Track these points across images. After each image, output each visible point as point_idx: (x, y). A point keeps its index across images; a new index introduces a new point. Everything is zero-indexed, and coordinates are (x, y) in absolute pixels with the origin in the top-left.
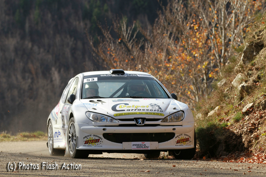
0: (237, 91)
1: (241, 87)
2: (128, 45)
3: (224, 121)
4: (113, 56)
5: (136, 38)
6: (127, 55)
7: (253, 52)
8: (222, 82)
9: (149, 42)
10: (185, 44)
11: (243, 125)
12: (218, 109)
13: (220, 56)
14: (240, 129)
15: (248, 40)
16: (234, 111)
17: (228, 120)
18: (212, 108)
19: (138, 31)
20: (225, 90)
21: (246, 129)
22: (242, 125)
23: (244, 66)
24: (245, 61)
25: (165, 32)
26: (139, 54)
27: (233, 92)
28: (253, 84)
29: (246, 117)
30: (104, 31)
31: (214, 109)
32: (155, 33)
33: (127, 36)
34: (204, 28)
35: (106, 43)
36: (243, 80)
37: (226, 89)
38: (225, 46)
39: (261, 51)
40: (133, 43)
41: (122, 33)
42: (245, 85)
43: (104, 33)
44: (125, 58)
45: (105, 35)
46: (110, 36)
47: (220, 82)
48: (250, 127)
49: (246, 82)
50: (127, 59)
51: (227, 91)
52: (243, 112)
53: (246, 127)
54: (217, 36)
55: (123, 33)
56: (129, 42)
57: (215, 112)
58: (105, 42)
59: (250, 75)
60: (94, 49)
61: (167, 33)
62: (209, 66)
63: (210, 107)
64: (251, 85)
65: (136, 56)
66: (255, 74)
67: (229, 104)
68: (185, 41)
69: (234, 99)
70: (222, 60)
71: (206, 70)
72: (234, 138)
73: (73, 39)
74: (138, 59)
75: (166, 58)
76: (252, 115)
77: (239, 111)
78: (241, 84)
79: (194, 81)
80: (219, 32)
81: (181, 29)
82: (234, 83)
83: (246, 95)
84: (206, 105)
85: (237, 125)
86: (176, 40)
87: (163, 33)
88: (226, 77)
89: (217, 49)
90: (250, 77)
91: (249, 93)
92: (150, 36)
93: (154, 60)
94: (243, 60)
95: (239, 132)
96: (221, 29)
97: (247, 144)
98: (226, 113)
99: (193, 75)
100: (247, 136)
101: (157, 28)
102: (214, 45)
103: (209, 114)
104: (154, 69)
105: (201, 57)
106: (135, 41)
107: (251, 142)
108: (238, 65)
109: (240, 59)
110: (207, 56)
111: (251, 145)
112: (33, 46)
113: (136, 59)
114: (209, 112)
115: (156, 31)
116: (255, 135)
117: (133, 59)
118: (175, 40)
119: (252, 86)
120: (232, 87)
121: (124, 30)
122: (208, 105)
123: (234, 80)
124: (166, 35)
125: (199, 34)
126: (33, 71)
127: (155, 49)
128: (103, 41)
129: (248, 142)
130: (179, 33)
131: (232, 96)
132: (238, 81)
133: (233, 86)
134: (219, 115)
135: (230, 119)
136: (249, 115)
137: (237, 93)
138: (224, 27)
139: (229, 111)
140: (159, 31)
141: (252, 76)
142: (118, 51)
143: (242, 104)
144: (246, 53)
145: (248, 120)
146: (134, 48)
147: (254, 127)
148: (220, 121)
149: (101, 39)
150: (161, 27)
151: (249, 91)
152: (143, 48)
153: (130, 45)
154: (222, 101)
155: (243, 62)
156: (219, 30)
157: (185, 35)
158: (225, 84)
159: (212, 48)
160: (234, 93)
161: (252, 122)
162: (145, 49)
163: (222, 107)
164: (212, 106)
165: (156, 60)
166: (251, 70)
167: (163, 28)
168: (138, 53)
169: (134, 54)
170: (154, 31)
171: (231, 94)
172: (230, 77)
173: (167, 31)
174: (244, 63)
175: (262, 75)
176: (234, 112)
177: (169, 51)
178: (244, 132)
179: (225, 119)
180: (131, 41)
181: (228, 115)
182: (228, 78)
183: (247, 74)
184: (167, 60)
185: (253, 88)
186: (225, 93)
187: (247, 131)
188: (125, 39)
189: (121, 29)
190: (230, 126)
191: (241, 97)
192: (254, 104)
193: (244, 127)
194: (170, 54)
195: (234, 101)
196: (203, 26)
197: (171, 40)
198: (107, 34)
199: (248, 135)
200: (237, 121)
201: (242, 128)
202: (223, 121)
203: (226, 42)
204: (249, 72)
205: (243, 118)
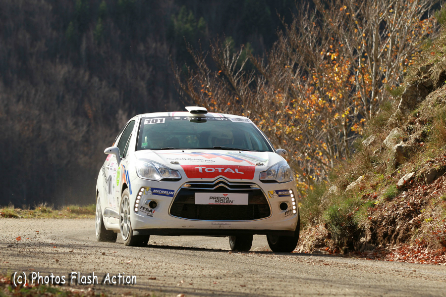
0: (390, 154)
1: (397, 148)
2: (231, 79)
5: (243, 69)
7: (416, 96)
8: (369, 139)
9: (263, 76)
10: (316, 80)
12: (362, 180)
13: (368, 101)
14: (393, 211)
15: (410, 79)
16: (385, 183)
19: (247, 59)
20: (373, 153)
21: (403, 211)
22: (396, 205)
23: (402, 116)
24: (404, 109)
25: (288, 62)
28: (416, 144)
29: (403, 194)
31: (355, 180)
32: (273, 64)
35: (200, 76)
36: (401, 138)
37: (374, 150)
38: (377, 86)
39: (429, 95)
41: (223, 63)
42: (403, 146)
46: (205, 67)
47: (366, 140)
48: (408, 208)
49: (405, 140)
50: (229, 100)
51: (376, 153)
52: (398, 186)
53: (402, 208)
57: (358, 184)
59: (410, 131)
61: (290, 64)
62: (352, 115)
63: (350, 176)
64: (411, 146)
66: (418, 129)
67: (378, 173)
68: (316, 77)
69: (386, 166)
70: (371, 107)
71: (348, 120)
72: (384, 224)
75: (287, 102)
76: (412, 190)
77: (393, 184)
78: (397, 143)
79: (329, 137)
80: (368, 65)
81: (311, 58)
82: (386, 142)
83: (405, 161)
84: (344, 174)
85: (390, 205)
87: (285, 65)
88: (375, 132)
89: (364, 90)
90: (410, 134)
91: (408, 158)
92: (265, 67)
94: (401, 109)
95: (391, 215)
96: (372, 60)
97: (403, 233)
98: (373, 187)
100: (403, 221)
102: (360, 84)
103: (349, 187)
105: (340, 102)
106: (242, 74)
107: (409, 231)
108: (393, 116)
109: (397, 107)
110: (349, 100)
111: (409, 235)
114: (349, 184)
115: (275, 60)
116: (414, 220)
117: (239, 102)
118: (301, 75)
119: (413, 147)
120: (383, 148)
121: (227, 57)
122: (347, 173)
123: (387, 138)
124: (289, 67)
125: (338, 66)
129: (404, 230)
130: (308, 65)
131: (383, 161)
132: (393, 139)
133: (385, 146)
134: (362, 189)
135: (379, 195)
136: (407, 191)
137: (390, 158)
138: (376, 58)
139: (377, 184)
140: (279, 61)
141: (414, 133)
142: (217, 89)
143: (397, 173)
144: (407, 97)
145: (406, 198)
147: (413, 209)
148: (364, 198)
149: (192, 70)
150: (282, 55)
151: (409, 155)
153: (235, 80)
154: (368, 168)
155: (401, 112)
156: (368, 61)
157: (318, 68)
158: (374, 142)
159: (357, 89)
160: (387, 156)
161: (411, 201)
162: (257, 86)
163: (368, 177)
164: (352, 175)
165: (272, 104)
166: (412, 123)
167: (285, 57)
168: (246, 93)
169: (241, 94)
170: (272, 60)
171: (382, 157)
172: (381, 133)
173: (291, 60)
174: (403, 113)
175: (428, 131)
176: (386, 186)
177: (293, 92)
178: (399, 216)
179: (372, 196)
180: (237, 74)
181: (376, 190)
182: (378, 134)
183: (406, 129)
184: (289, 104)
185: (414, 150)
186: (373, 156)
187: (403, 215)
190: (378, 206)
191: (397, 163)
192: (415, 174)
193: (399, 208)
194: (295, 96)
195: (386, 168)
196: (345, 55)
197: (296, 75)
199: (405, 219)
200: (389, 199)
201: (396, 210)
203: (377, 79)
204: (409, 126)
205: (397, 194)
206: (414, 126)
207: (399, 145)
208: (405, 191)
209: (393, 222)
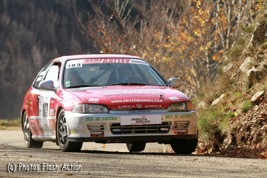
0: (245, 77)
1: (250, 72)
2: (121, 22)
3: (231, 110)
4: (104, 34)
5: (130, 14)
6: (120, 34)
7: (264, 33)
8: (228, 66)
9: (145, 19)
10: (186, 22)
11: (252, 116)
12: (224, 97)
13: (225, 37)
14: (248, 121)
15: (259, 20)
16: (242, 99)
17: (235, 110)
18: (217, 96)
19: (132, 6)
20: (231, 76)
21: (256, 120)
22: (250, 116)
23: (254, 48)
24: (255, 43)
25: (164, 8)
26: (134, 32)
27: (241, 78)
28: (264, 69)
29: (256, 107)
30: (94, 6)
31: (219, 97)
32: (152, 10)
33: (120, 12)
34: (208, 5)
35: (97, 20)
36: (253, 65)
37: (233, 74)
38: (232, 26)
40: (127, 20)
41: (114, 9)
42: (255, 71)
43: (94, 9)
44: (118, 38)
45: (95, 10)
46: (101, 12)
47: (226, 66)
48: (260, 118)
49: (256, 67)
50: (120, 38)
51: (234, 77)
52: (252, 101)
53: (255, 118)
54: (222, 13)
55: (116, 8)
56: (122, 19)
57: (221, 101)
58: (95, 19)
59: (260, 59)
60: (83, 26)
61: (165, 10)
62: (213, 48)
63: (214, 94)
64: (261, 71)
65: (130, 35)
66: (266, 58)
67: (236, 92)
68: (185, 19)
69: (242, 86)
70: (227, 41)
71: (210, 52)
72: (242, 130)
73: (57, 15)
74: (132, 38)
75: (164, 38)
76: (262, 104)
77: (248, 100)
78: (250, 68)
79: (196, 65)
80: (225, 9)
81: (182, 5)
82: (242, 68)
83: (256, 82)
84: (210, 93)
86: (176, 18)
87: (161, 10)
88: (233, 61)
89: (221, 29)
90: (260, 62)
91: (259, 80)
92: (146, 12)
93: (150, 39)
94: (253, 42)
95: (247, 123)
96: (227, 6)
97: (256, 137)
98: (233, 102)
99: (195, 58)
100: (256, 128)
101: (155, 3)
102: (219, 24)
103: (214, 103)
104: (150, 50)
105: (204, 38)
106: (129, 18)
107: (261, 136)
108: (246, 48)
109: (250, 41)
110: (211, 36)
111: (261, 138)
112: (11, 21)
113: (131, 39)
114: (214, 101)
115: (154, 7)
116: (265, 127)
117: (127, 39)
118: (174, 17)
119: (263, 72)
120: (239, 73)
121: (117, 5)
122: (212, 92)
123: (242, 65)
124: (165, 11)
125: (202, 11)
126: (12, 50)
127: (152, 27)
128: (93, 18)
129: (257, 135)
130: (179, 10)
131: (240, 83)
132: (247, 66)
133: (241, 71)
134: (224, 104)
135: (237, 109)
136: (259, 105)
137: (245, 80)
138: (231, 4)
139: (236, 100)
140: (156, 8)
141: (263, 61)
142: (110, 29)
143: (251, 92)
144: (257, 34)
145: (258, 110)
146: (128, 26)
147: (264, 119)
148: (226, 111)
149: (91, 15)
150: (159, 3)
151: (259, 78)
152: (138, 26)
153: (123, 23)
154: (228, 88)
155: (252, 45)
156: (225, 7)
157: (186, 12)
158: (232, 68)
159: (216, 28)
160: (243, 79)
161: (262, 113)
162: (140, 27)
163: (228, 95)
164: (216, 93)
165: (152, 40)
166: (261, 53)
167: (161, 4)
168: (132, 32)
169: (128, 33)
170: (151, 7)
171: (239, 80)
172: (237, 61)
173: (166, 7)
174: (254, 46)
176: (242, 101)
177: (168, 31)
178: (253, 124)
179: (232, 109)
180: (125, 18)
181: (235, 105)
182: (235, 62)
183: (257, 58)
184: (165, 40)
185: (264, 74)
186: (232, 78)
187: (256, 123)
188: (118, 15)
189: (114, 5)
190: (237, 117)
191: (250, 84)
192: (265, 92)
193: (253, 118)
194: (169, 34)
195: (242, 88)
196: (207, 2)
197: (170, 18)
198: (98, 10)
199: (258, 127)
200: (245, 111)
201: (251, 120)
202: (229, 111)
203: (232, 20)
204: (259, 55)
205: (252, 108)
206: (263, 55)
207: (251, 70)
208: (257, 105)
209: (249, 129)
